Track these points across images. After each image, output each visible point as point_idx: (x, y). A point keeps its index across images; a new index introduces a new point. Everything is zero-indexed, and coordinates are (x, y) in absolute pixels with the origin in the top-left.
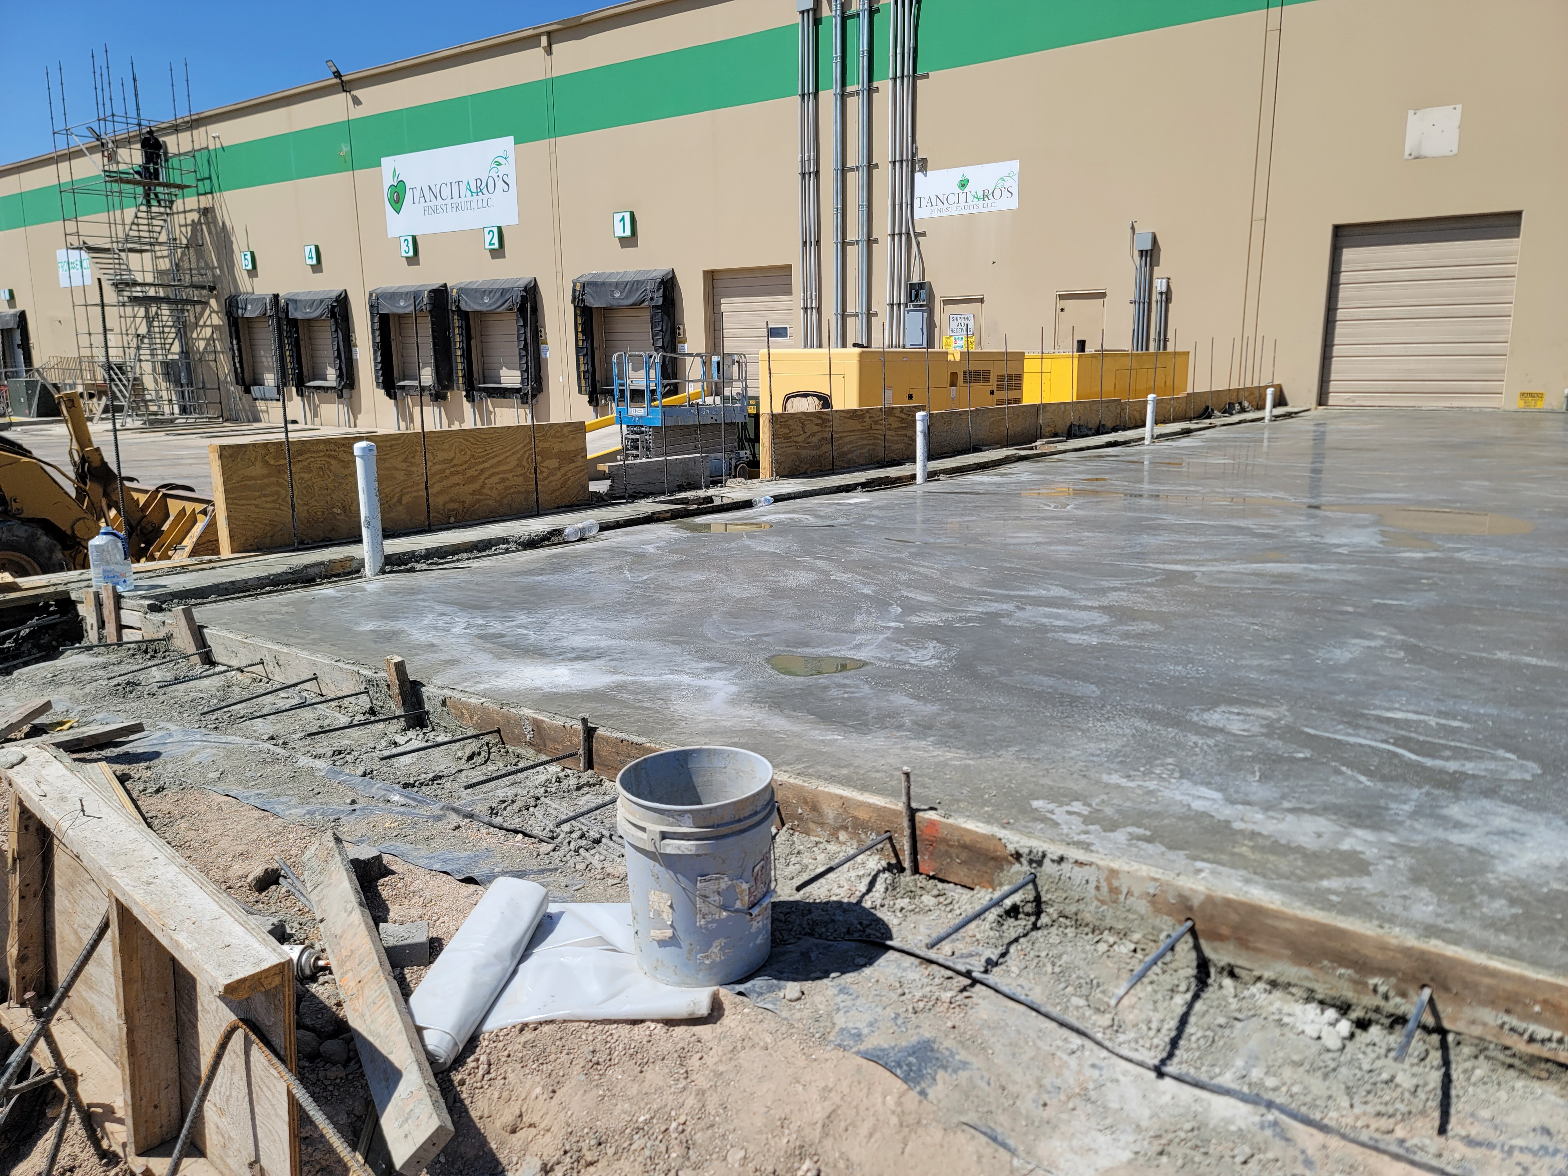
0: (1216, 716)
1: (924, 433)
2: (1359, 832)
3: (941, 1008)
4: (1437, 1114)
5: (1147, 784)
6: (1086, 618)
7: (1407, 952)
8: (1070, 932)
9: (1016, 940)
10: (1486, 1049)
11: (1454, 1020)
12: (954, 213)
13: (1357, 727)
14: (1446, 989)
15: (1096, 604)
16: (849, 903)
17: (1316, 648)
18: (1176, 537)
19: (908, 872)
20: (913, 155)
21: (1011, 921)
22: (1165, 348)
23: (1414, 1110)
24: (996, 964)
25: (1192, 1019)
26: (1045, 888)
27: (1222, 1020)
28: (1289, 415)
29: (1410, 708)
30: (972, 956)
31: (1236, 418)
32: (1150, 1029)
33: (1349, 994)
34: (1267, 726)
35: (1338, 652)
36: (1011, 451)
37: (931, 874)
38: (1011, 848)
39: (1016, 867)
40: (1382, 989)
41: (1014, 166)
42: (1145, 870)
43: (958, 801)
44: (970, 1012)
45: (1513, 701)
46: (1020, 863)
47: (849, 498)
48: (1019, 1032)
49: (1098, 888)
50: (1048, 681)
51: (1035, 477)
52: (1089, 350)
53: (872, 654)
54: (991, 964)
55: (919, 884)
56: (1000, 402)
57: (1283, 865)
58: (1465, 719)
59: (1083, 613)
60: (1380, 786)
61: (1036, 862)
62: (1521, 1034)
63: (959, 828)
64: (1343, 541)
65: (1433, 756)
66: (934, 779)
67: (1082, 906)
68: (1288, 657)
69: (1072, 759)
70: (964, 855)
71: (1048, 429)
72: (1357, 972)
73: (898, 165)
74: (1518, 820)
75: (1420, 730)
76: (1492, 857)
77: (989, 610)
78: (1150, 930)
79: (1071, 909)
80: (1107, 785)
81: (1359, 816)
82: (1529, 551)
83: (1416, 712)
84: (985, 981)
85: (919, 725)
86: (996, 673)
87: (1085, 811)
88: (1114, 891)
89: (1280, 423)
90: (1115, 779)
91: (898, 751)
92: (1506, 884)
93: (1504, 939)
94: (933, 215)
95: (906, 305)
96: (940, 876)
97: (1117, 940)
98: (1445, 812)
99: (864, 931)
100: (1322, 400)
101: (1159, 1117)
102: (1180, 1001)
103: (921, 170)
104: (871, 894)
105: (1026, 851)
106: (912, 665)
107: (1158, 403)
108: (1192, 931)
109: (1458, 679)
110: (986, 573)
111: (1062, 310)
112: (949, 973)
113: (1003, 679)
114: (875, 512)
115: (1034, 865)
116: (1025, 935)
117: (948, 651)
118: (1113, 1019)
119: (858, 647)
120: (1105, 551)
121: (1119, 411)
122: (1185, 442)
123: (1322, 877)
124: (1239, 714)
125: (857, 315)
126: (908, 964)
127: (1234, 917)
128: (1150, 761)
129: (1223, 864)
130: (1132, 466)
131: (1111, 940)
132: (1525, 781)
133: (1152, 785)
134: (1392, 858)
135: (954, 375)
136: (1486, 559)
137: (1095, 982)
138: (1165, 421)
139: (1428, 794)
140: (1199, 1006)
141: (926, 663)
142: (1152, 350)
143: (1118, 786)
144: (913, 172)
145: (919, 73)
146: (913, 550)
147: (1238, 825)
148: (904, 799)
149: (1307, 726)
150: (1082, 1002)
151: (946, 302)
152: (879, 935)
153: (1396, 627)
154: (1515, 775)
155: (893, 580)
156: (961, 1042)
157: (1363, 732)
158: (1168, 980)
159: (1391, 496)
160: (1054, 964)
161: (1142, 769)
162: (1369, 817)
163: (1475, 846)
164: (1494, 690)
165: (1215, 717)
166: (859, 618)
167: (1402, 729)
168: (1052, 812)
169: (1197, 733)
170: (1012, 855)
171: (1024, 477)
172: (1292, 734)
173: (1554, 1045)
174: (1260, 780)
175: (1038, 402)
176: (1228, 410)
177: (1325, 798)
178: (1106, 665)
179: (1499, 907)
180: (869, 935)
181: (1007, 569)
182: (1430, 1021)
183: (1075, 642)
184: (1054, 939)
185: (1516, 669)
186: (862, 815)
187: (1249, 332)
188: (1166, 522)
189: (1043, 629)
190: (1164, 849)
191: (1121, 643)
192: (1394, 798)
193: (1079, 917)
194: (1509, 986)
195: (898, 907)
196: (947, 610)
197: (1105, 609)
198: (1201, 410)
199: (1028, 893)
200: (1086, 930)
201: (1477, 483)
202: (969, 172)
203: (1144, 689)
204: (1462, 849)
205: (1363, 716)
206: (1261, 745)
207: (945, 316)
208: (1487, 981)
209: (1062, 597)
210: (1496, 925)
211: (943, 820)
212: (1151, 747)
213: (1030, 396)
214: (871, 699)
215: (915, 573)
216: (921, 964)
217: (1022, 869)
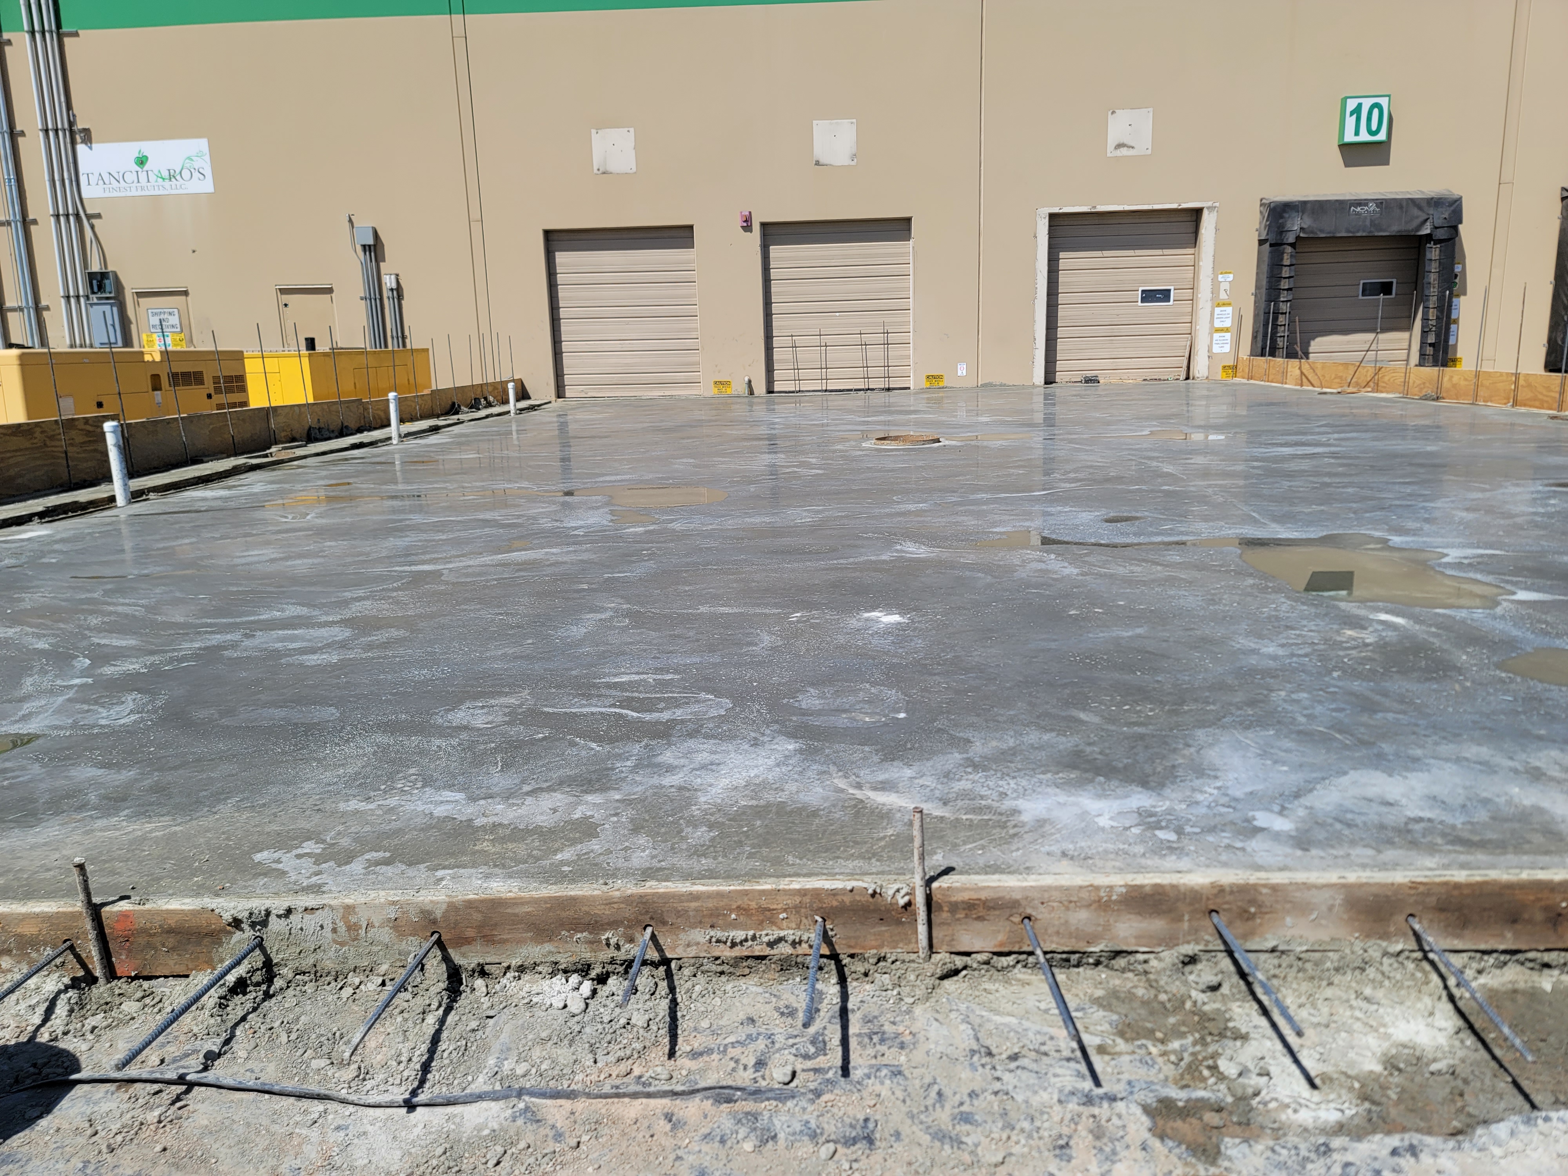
0: (461, 714)
1: (119, 447)
2: (589, 798)
3: (145, 1133)
4: (667, 1040)
5: (388, 802)
6: (326, 635)
7: (628, 900)
8: (309, 988)
9: (244, 1019)
10: (702, 965)
11: (673, 949)
12: (134, 193)
13: (589, 697)
14: (664, 923)
15: (338, 618)
16: (17, 1045)
17: (556, 628)
18: (424, 536)
19: (102, 981)
20: (71, 124)
21: (238, 999)
22: (404, 345)
23: (648, 1044)
24: (219, 1055)
25: (444, 1035)
26: (275, 949)
27: (474, 1024)
28: (532, 408)
29: (633, 670)
30: (188, 1055)
31: (483, 413)
32: (399, 1063)
33: (587, 955)
34: (510, 714)
35: (574, 628)
36: (240, 461)
37: (133, 974)
38: (227, 917)
39: (238, 935)
40: (613, 941)
41: (202, 144)
42: (382, 896)
43: (159, 879)
44: (186, 1124)
45: (712, 649)
46: (242, 930)
47: (20, 533)
48: (248, 1125)
49: (334, 930)
50: (279, 713)
51: (270, 487)
52: (320, 348)
53: (47, 722)
54: (211, 1057)
55: (117, 991)
56: (220, 406)
57: (521, 849)
58: (676, 672)
59: (323, 630)
60: (608, 748)
61: (259, 923)
62: (725, 943)
63: (159, 912)
64: (581, 523)
65: (650, 711)
66: (128, 860)
67: (320, 955)
68: (530, 641)
69: (304, 794)
70: (171, 941)
71: (283, 434)
72: (590, 933)
73: (51, 134)
74: (715, 753)
75: (641, 688)
76: (696, 790)
77: (208, 644)
78: (397, 957)
79: (307, 963)
80: (344, 814)
81: (590, 782)
82: (723, 516)
83: (637, 673)
84: (204, 1081)
85: (110, 799)
86: (216, 716)
87: (317, 849)
88: (352, 928)
89: (525, 415)
90: (354, 804)
91: (78, 838)
92: (706, 812)
93: (706, 863)
94: (107, 195)
95: (87, 298)
96: (145, 973)
97: (363, 978)
98: (660, 759)
99: (40, 1074)
100: (560, 393)
101: (410, 1154)
102: (431, 1019)
103: (84, 141)
104: (49, 1024)
105: (246, 914)
106: (102, 726)
107: (400, 401)
108: (440, 943)
109: (671, 636)
110: (205, 602)
111: (286, 305)
112: (156, 1087)
113: (225, 721)
114: (57, 547)
115: (258, 927)
116: (255, 1009)
117: (152, 701)
118: (359, 1068)
119: (25, 718)
120: (349, 560)
121: (361, 410)
122: (434, 439)
123: (555, 852)
124: (483, 707)
125: (21, 309)
126: (101, 1095)
127: (477, 917)
128: (391, 777)
129: (464, 866)
130: (379, 467)
131: (357, 981)
132: (721, 716)
133: (393, 802)
134: (616, 815)
135: (156, 378)
136: (692, 526)
137: (338, 1034)
138: (412, 419)
139: (647, 746)
140: (451, 1018)
141: (122, 721)
142: (390, 348)
143: (356, 812)
144: (73, 143)
145: (64, 29)
146: (109, 586)
147: (479, 822)
148: (82, 896)
149: (546, 706)
150: (323, 1062)
151: (140, 295)
152: (60, 1070)
153: (622, 598)
154: (713, 713)
155: (80, 626)
156: (173, 1164)
157: (594, 701)
158: (419, 1002)
159: (619, 478)
160: (289, 1032)
161: (383, 787)
162: (598, 780)
163: (683, 784)
164: (698, 641)
165: (459, 716)
166: (29, 681)
167: (627, 691)
168: (278, 861)
169: (441, 736)
170: (229, 925)
171: (257, 488)
172: (534, 717)
173: (750, 943)
174: (502, 770)
175: (267, 405)
176: (475, 406)
177: (561, 772)
178: (347, 682)
179: (700, 835)
180: (48, 1075)
181: (233, 593)
182: (654, 955)
183: (313, 663)
184: (290, 1002)
185: (713, 618)
186: (29, 930)
187: (485, 329)
188: (413, 522)
189: (276, 655)
190: (404, 867)
191: (364, 656)
192: (619, 757)
193: (318, 968)
194: (710, 904)
195: (88, 1027)
196: (152, 653)
197: (344, 622)
198: (448, 406)
199: (257, 959)
200: (329, 979)
201: (685, 460)
202: (148, 147)
203: (387, 701)
204: (673, 790)
205: (594, 685)
206: (502, 735)
207: (141, 311)
208: (694, 905)
209: (299, 617)
210: (698, 852)
211: (137, 907)
212: (393, 762)
213: (257, 399)
214: (41, 781)
215: (110, 613)
216: (119, 1088)
217: (244, 937)
